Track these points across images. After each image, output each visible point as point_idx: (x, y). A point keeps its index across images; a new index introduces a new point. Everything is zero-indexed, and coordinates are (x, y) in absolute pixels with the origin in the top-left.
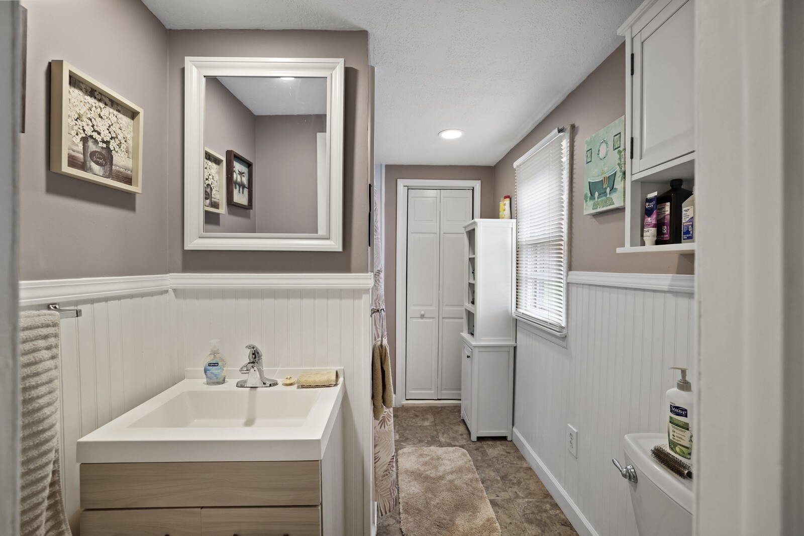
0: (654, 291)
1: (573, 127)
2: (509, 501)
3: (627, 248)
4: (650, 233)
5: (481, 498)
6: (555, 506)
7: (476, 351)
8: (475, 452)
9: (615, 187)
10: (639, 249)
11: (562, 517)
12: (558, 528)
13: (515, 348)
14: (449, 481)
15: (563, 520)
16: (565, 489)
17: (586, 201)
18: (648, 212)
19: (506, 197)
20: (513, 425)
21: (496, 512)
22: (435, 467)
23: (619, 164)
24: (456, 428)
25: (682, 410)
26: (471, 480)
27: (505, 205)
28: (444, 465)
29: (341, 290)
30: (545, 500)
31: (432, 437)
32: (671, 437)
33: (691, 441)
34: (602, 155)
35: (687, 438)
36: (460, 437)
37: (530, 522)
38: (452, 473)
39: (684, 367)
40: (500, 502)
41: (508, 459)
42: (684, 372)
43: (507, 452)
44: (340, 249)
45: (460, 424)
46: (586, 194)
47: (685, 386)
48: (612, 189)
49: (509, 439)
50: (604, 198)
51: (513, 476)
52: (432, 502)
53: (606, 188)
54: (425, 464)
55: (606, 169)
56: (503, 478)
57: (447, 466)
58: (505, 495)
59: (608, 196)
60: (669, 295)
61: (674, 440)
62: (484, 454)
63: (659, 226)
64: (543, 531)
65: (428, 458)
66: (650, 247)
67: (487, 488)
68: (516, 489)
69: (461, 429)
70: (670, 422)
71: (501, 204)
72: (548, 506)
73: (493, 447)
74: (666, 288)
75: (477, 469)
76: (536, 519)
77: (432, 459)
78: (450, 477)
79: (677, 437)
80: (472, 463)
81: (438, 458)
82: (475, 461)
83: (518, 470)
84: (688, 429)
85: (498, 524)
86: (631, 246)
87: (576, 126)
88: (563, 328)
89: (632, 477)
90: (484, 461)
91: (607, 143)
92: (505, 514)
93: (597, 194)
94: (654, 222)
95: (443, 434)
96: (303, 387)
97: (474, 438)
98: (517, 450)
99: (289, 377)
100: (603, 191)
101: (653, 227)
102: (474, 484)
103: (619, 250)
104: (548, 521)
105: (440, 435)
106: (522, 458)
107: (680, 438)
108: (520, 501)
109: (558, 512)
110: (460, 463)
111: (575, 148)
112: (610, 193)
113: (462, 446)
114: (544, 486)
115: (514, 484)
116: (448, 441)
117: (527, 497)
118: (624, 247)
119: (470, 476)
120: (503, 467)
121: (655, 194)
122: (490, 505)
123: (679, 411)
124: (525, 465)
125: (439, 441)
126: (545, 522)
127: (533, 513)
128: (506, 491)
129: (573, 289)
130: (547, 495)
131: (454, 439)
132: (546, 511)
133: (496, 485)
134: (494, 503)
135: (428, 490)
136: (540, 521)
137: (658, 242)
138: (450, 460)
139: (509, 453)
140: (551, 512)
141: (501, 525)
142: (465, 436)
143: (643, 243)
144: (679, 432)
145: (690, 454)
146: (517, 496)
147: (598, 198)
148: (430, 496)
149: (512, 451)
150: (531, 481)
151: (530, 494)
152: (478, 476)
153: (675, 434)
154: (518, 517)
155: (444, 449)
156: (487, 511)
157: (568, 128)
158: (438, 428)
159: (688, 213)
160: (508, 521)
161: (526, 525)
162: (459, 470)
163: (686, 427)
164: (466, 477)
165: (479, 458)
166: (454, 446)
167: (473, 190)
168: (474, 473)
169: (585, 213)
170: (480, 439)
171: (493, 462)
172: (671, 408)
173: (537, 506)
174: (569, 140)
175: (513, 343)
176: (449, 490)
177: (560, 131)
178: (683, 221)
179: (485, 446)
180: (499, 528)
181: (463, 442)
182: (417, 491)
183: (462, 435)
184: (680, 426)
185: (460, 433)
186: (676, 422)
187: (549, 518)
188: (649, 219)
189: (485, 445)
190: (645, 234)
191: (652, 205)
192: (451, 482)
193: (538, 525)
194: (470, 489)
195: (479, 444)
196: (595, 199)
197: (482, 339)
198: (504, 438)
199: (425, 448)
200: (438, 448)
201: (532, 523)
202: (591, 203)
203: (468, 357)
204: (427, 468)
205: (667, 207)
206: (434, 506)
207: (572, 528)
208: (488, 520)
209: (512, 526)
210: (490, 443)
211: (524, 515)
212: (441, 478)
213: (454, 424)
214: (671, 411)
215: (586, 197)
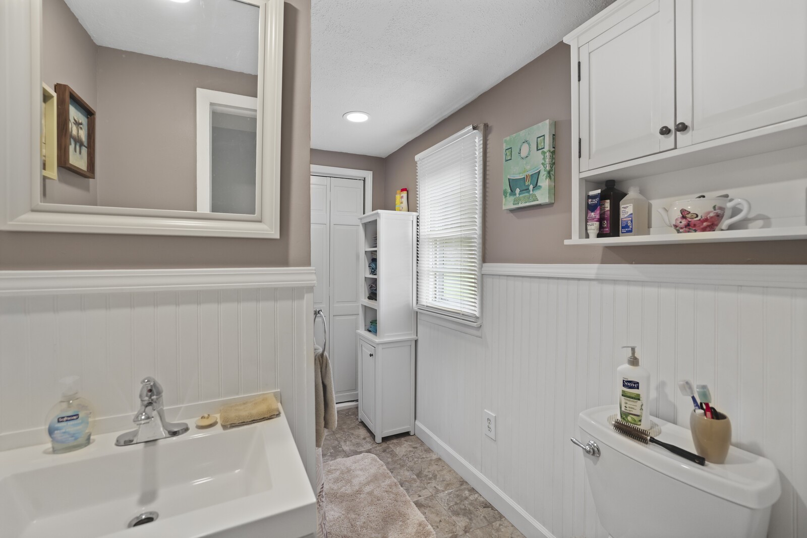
0: (579, 279)
1: (486, 126)
2: (432, 497)
3: (576, 239)
4: (594, 227)
5: (405, 502)
6: (473, 490)
7: (379, 348)
8: (383, 454)
9: (538, 184)
10: (585, 241)
11: (482, 499)
12: (482, 512)
13: (416, 341)
14: (368, 493)
15: (483, 502)
16: (481, 472)
17: (506, 196)
18: (590, 208)
19: (403, 190)
20: (415, 419)
21: (424, 514)
22: (349, 481)
23: (543, 164)
24: (357, 432)
25: (635, 383)
26: (390, 486)
27: (402, 197)
28: (357, 476)
29: (276, 289)
30: (463, 487)
31: (334, 448)
32: (623, 409)
33: (641, 409)
34: (524, 154)
35: (638, 408)
36: (364, 441)
37: (457, 514)
38: (368, 483)
39: (632, 345)
40: (423, 503)
41: (417, 455)
42: (633, 349)
43: (414, 448)
44: (277, 236)
45: (360, 427)
46: (506, 190)
47: (634, 361)
48: (536, 186)
49: (412, 433)
50: (527, 194)
51: (427, 470)
52: (358, 523)
53: (529, 186)
54: (336, 481)
55: (528, 167)
56: (419, 475)
57: (361, 477)
58: (426, 493)
59: (531, 192)
60: (595, 283)
61: (626, 411)
62: (393, 454)
63: (601, 220)
64: (470, 519)
65: (338, 473)
66: (594, 240)
67: (407, 490)
68: (433, 483)
69: (362, 432)
70: (623, 395)
71: (398, 197)
72: (467, 492)
73: (400, 445)
74: (593, 277)
75: (392, 472)
76: (461, 509)
77: (342, 473)
78: (368, 489)
79: (629, 407)
80: (385, 467)
81: (349, 471)
82: (387, 464)
83: (430, 464)
84: (639, 399)
85: (430, 527)
86: (580, 238)
87: (490, 126)
88: (477, 318)
89: (594, 452)
90: (395, 462)
91: (529, 144)
92: (432, 513)
93: (518, 191)
94: (598, 217)
95: (345, 442)
96: (233, 426)
97: (378, 439)
98: (422, 443)
99: (206, 415)
100: (525, 188)
101: (597, 221)
102: (394, 490)
103: (567, 242)
104: (471, 508)
105: (342, 443)
106: (429, 450)
107: (632, 408)
108: (441, 495)
109: (476, 495)
110: (373, 471)
111: (488, 146)
112: (533, 190)
113: (369, 451)
114: (457, 474)
115: (430, 479)
116: (352, 448)
117: (446, 489)
118: (571, 239)
119: (388, 482)
120: (415, 463)
121: (599, 191)
122: (416, 508)
123: (631, 384)
124: (434, 457)
125: (343, 451)
126: (469, 510)
127: (456, 504)
128: (425, 488)
129: (488, 281)
130: (463, 482)
131: (358, 445)
132: (466, 498)
133: (414, 485)
134: (419, 505)
135: (349, 510)
136: (465, 509)
137: (600, 235)
138: (361, 470)
139: (416, 448)
140: (472, 498)
141: (432, 526)
142: (368, 439)
143: (587, 236)
144: (631, 403)
145: (640, 421)
146: (437, 491)
147: (519, 194)
148: (353, 516)
149: (418, 445)
150: (445, 472)
151: (448, 485)
152: (396, 481)
153: (627, 406)
154: (445, 512)
155: (352, 458)
156: (416, 515)
157: (482, 126)
158: (338, 436)
159: (627, 210)
160: (437, 519)
161: (454, 518)
162: (375, 479)
163: (637, 398)
164: (383, 484)
165: (390, 460)
166: (361, 453)
167: (364, 181)
168: (390, 477)
169: (504, 208)
170: (385, 439)
171: (404, 461)
172: (624, 382)
173: (458, 496)
174: (482, 138)
175: (414, 337)
176: (371, 504)
177: (474, 128)
178: (622, 216)
179: (391, 446)
180: (432, 530)
181: (368, 446)
182: (337, 515)
183: (364, 439)
184: (632, 398)
185: (362, 437)
186: (628, 395)
187: (471, 504)
188: (593, 214)
189: (391, 444)
190: (589, 227)
191: (595, 201)
192: (370, 493)
193: (464, 515)
194: (392, 496)
195: (384, 445)
196: (515, 195)
197: (386, 334)
198: (407, 434)
199: (331, 462)
200: (345, 459)
201: (459, 514)
202: (511, 199)
203: (371, 355)
204: (340, 484)
205: (607, 204)
206: (362, 527)
207: (493, 508)
208: (420, 525)
209: (443, 524)
210: (395, 441)
211: (449, 509)
212: (359, 492)
213: (353, 428)
214: (624, 386)
215: (505, 193)
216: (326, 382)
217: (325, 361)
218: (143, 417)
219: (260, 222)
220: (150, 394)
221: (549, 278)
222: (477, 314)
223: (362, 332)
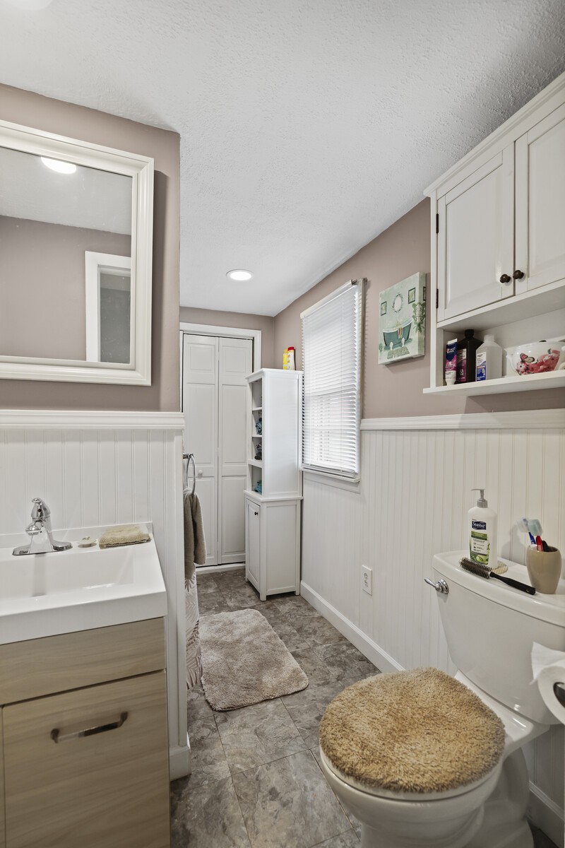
0: (446, 430)
1: (365, 281)
2: (309, 650)
3: (433, 388)
4: (451, 375)
5: (283, 652)
6: (351, 646)
7: (264, 507)
8: (267, 611)
9: (410, 337)
11: (359, 654)
12: (357, 664)
13: (302, 501)
14: (248, 642)
15: (359, 656)
16: (359, 628)
17: (381, 351)
18: (448, 357)
19: (290, 349)
20: (301, 579)
21: (300, 663)
22: (230, 632)
23: (414, 317)
24: (242, 591)
25: (482, 524)
26: (270, 638)
27: (289, 356)
28: (238, 628)
29: (148, 431)
30: (341, 642)
31: (220, 603)
32: (472, 550)
33: (488, 549)
34: (397, 308)
35: (486, 547)
36: (249, 599)
37: (332, 664)
38: (248, 634)
39: (481, 488)
40: (301, 653)
41: (299, 613)
42: (482, 492)
43: (298, 606)
44: (149, 383)
45: (246, 586)
46: (381, 344)
47: (483, 503)
48: (407, 339)
49: (297, 594)
50: (399, 348)
51: (307, 626)
52: (235, 667)
53: (401, 339)
54: (218, 631)
55: (401, 321)
56: (299, 630)
57: (241, 629)
58: (304, 646)
59: (403, 346)
60: (458, 433)
61: (475, 551)
62: (276, 611)
63: (458, 369)
64: (344, 670)
65: (220, 625)
66: (451, 386)
67: (286, 642)
68: (313, 638)
69: (248, 591)
70: (472, 536)
71: (285, 356)
72: (345, 647)
73: (284, 603)
74: (456, 427)
75: (273, 627)
76: (336, 661)
77: (225, 624)
78: (248, 639)
79: (478, 548)
80: (266, 622)
81: (231, 623)
82: (269, 619)
83: (311, 621)
84: (486, 539)
85: (303, 673)
86: (437, 386)
87: (368, 280)
88: (356, 474)
89: (443, 590)
90: (278, 618)
91: (402, 297)
92: (308, 662)
93: (392, 344)
94: (454, 365)
95: (230, 598)
96: (109, 546)
97: (263, 597)
98: (306, 603)
99: (87, 537)
100: (398, 341)
101: (454, 370)
102: (273, 641)
103: (426, 391)
104: (347, 661)
105: (228, 600)
106: (312, 609)
107: (480, 548)
108: (319, 648)
109: (354, 650)
110: (255, 623)
111: (367, 301)
112: (405, 343)
113: (253, 608)
114: (337, 631)
115: (310, 634)
116: (237, 604)
117: (324, 643)
118: (429, 387)
119: (268, 634)
120: (297, 620)
121: (456, 340)
122: (293, 658)
123: (479, 525)
124: (316, 615)
125: (228, 606)
126: (345, 662)
127: (333, 656)
128: (304, 641)
129: (366, 436)
130: (342, 638)
131: (243, 602)
132: (343, 652)
133: (294, 638)
134: (295, 655)
135: (227, 655)
136: (341, 661)
137: (458, 381)
138: (243, 623)
139: (300, 606)
140: (349, 652)
141: (306, 673)
142: (253, 597)
143: (445, 384)
144: (479, 543)
145: (487, 560)
146: (316, 644)
147: (393, 348)
148: (231, 661)
149: (302, 604)
150: (325, 629)
151: (327, 640)
152: (275, 633)
153: (476, 546)
154: (320, 663)
155: (235, 613)
156: (291, 663)
157: (361, 281)
158: (223, 593)
159: (481, 358)
160: (312, 668)
161: (329, 668)
162: (256, 630)
163: (484, 538)
164: (263, 636)
165: (273, 616)
166: (245, 608)
167: (253, 340)
168: (270, 630)
169: (380, 362)
170: (269, 598)
171: (286, 618)
173: (335, 649)
174: (361, 293)
175: (300, 496)
176: (249, 651)
177: (354, 283)
178: (477, 365)
179: (275, 604)
180: (305, 676)
181: (253, 603)
182: (215, 659)
183: (250, 597)
184: (480, 538)
185: (248, 595)
186: (477, 535)
187: (347, 657)
188: (450, 363)
189: (275, 603)
190: (446, 376)
191: (452, 350)
192: (250, 643)
193: (339, 666)
194: (270, 646)
195: (269, 603)
196: (389, 349)
197: (269, 494)
198: (292, 594)
199: (215, 615)
200: (228, 613)
201: (334, 665)
202: (385, 353)
203: (256, 514)
204: (221, 634)
205: (464, 353)
206: (238, 670)
207: (368, 661)
208: (294, 671)
209: (316, 672)
210: (280, 600)
211: (325, 660)
212: (239, 641)
213: (240, 587)
214: (473, 526)
215: (380, 347)
216: (197, 521)
217: (195, 501)
218: (33, 529)
219: (134, 370)
220: (39, 513)
221: (419, 430)
222: (356, 470)
223: (249, 492)
